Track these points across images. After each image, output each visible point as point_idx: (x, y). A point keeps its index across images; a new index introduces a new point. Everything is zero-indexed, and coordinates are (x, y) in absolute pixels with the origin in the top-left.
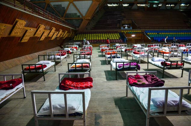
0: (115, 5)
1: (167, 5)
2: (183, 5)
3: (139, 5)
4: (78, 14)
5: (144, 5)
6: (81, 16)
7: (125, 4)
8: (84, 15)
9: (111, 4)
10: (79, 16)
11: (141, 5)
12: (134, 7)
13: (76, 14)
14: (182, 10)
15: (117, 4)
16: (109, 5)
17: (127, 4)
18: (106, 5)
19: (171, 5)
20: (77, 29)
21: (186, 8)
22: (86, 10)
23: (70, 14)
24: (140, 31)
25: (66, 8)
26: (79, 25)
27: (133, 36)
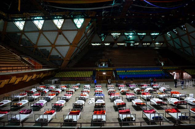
0: (98, 44)
1: (144, 44)
2: (157, 43)
3: (119, 44)
4: (60, 56)
5: (123, 44)
6: (62, 57)
7: (106, 43)
8: (64, 57)
9: (94, 43)
10: (60, 57)
11: (121, 44)
12: (115, 46)
13: (58, 56)
14: (157, 48)
15: (100, 43)
16: (93, 44)
17: (109, 43)
18: (90, 44)
19: (148, 44)
20: (60, 67)
21: (160, 46)
22: (66, 53)
23: (53, 56)
24: (112, 69)
25: (50, 51)
26: (61, 65)
27: (104, 73)
